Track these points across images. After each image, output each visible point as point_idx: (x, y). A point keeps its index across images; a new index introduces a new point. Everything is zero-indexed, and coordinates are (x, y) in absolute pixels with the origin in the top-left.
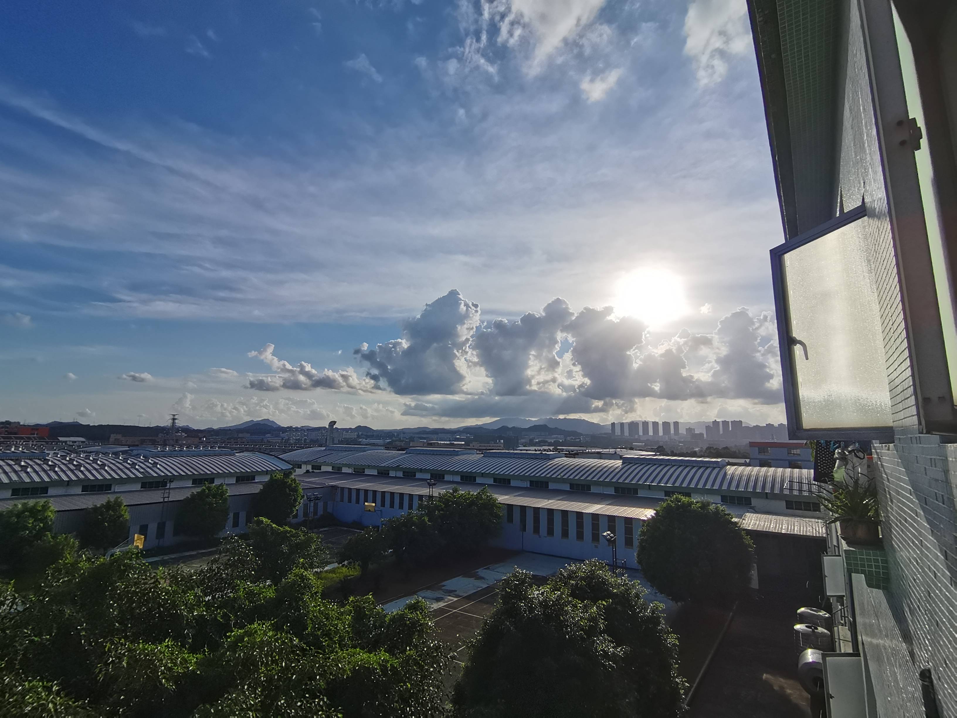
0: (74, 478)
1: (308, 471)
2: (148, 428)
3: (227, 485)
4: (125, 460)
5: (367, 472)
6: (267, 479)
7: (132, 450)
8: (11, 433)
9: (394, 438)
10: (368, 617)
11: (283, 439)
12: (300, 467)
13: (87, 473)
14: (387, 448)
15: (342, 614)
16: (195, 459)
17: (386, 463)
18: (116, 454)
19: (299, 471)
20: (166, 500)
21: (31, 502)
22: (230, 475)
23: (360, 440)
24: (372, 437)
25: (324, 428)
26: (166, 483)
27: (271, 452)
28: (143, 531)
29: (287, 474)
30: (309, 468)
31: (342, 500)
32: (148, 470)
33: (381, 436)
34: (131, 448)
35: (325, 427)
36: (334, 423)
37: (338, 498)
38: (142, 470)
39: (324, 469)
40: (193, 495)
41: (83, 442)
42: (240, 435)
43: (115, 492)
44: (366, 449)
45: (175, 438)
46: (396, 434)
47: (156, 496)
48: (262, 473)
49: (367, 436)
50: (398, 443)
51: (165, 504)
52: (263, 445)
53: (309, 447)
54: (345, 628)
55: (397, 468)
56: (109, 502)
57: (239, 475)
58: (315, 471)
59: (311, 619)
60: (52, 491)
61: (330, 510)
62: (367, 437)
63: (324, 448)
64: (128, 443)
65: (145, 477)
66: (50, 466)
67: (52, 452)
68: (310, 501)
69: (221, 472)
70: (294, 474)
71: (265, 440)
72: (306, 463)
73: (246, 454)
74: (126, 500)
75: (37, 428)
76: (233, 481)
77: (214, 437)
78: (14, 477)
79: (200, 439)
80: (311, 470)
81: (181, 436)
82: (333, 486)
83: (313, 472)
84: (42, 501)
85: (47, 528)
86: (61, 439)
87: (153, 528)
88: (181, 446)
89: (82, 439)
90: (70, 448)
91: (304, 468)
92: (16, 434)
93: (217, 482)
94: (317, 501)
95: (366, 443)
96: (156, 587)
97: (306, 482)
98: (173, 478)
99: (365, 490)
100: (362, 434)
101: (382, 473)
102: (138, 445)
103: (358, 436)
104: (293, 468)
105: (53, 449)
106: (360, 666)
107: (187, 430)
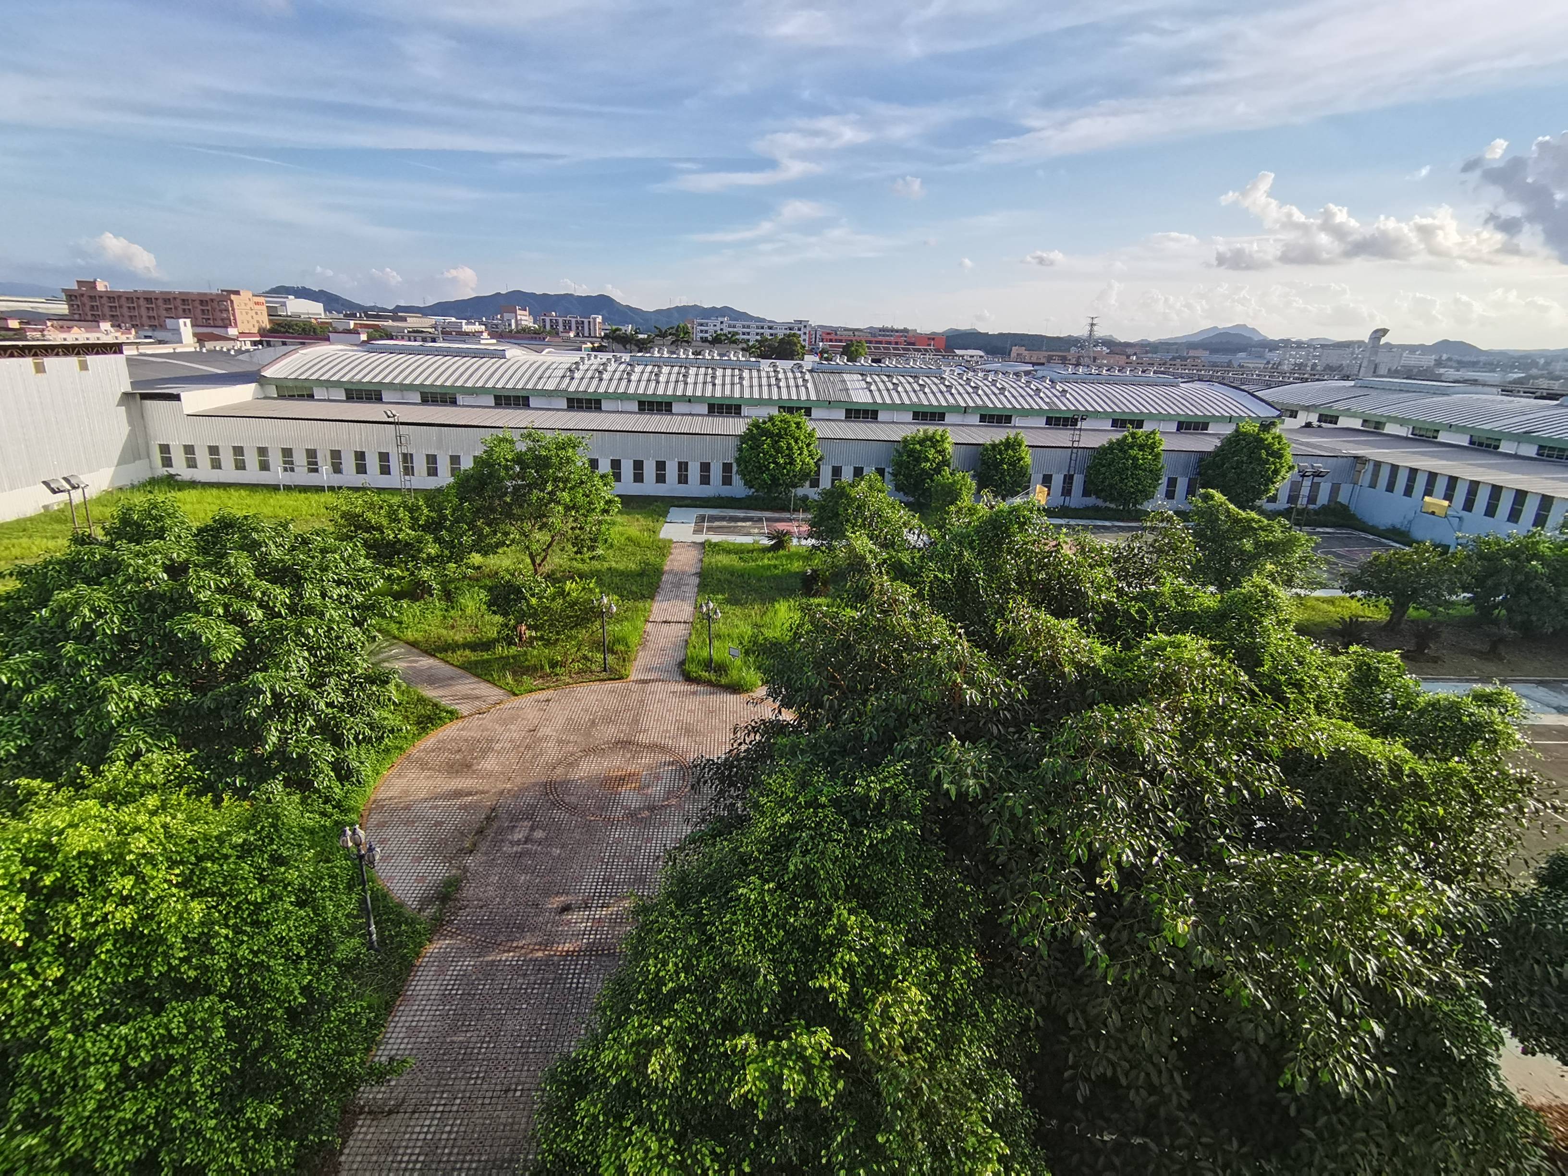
0: (972, 404)
1: (1308, 425)
2: (1058, 338)
3: (1163, 433)
4: (1028, 383)
5: (1442, 437)
6: (1228, 430)
7: (1036, 371)
8: (909, 344)
9: (1534, 371)
10: (1383, 686)
11: (1268, 363)
12: (1294, 414)
13: (985, 398)
14: (1507, 391)
15: (1330, 665)
16: (1118, 388)
17: (1495, 424)
18: (1016, 374)
19: (1290, 423)
20: (1076, 445)
21: (931, 429)
22: (1167, 418)
23: (1442, 371)
24: (1473, 365)
25: (1360, 343)
26: (1077, 420)
27: (1243, 384)
28: (1047, 480)
29: (1267, 426)
30: (1313, 418)
31: (1373, 485)
32: (1055, 399)
33: (1497, 366)
34: (1036, 367)
35: (1363, 342)
36: (1385, 332)
37: (1366, 478)
38: (1047, 400)
39: (1343, 422)
40: (1111, 443)
41: (981, 357)
42: (1192, 353)
43: (1015, 427)
44: (1452, 390)
45: (1092, 355)
46: (1542, 361)
47: (1062, 437)
48: (1221, 419)
49: (1459, 362)
50: (1543, 383)
51: (1075, 451)
52: (1229, 372)
53: (1318, 380)
54: (1331, 687)
55: (1525, 437)
56: (1008, 439)
57: (1182, 419)
58: (1323, 425)
59: (1272, 655)
60: (948, 419)
61: (1342, 498)
62: (1461, 365)
63: (1352, 383)
64: (1034, 360)
65: (1051, 410)
66: (947, 386)
67: (948, 369)
68: (1303, 476)
69: (1154, 411)
70: (1280, 426)
71: (1235, 364)
72: (1307, 409)
73: (1197, 385)
74: (1027, 438)
75: (931, 338)
76: (1173, 427)
77: (1150, 355)
78: (915, 399)
79: (1128, 357)
80: (1315, 423)
81: (1101, 352)
82: (1356, 458)
83: (1320, 426)
84: (940, 429)
85: (945, 463)
86: (958, 352)
87: (1058, 480)
88: (1100, 367)
89: (981, 353)
90: (967, 365)
91: (1302, 418)
92: (913, 344)
93: (1147, 427)
94: (1316, 479)
95: (1457, 378)
96: (1058, 551)
97: (1302, 444)
98: (1085, 416)
99: (1430, 473)
100: (1449, 359)
101: (1481, 444)
102: (1043, 364)
103: (1439, 363)
104: (1279, 416)
105: (949, 365)
106: (1349, 748)
107: (1109, 343)
